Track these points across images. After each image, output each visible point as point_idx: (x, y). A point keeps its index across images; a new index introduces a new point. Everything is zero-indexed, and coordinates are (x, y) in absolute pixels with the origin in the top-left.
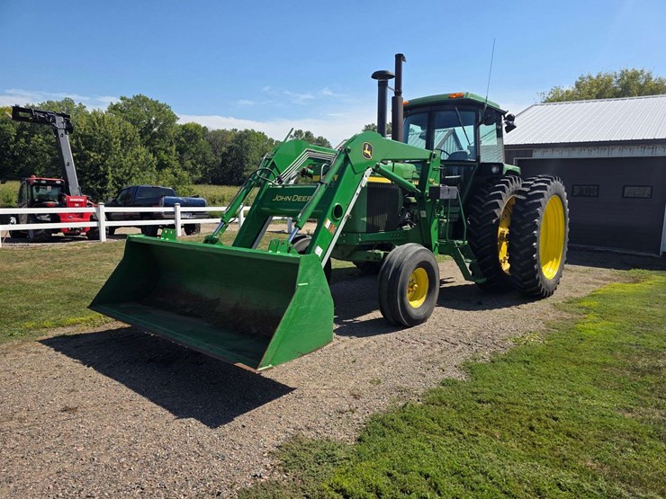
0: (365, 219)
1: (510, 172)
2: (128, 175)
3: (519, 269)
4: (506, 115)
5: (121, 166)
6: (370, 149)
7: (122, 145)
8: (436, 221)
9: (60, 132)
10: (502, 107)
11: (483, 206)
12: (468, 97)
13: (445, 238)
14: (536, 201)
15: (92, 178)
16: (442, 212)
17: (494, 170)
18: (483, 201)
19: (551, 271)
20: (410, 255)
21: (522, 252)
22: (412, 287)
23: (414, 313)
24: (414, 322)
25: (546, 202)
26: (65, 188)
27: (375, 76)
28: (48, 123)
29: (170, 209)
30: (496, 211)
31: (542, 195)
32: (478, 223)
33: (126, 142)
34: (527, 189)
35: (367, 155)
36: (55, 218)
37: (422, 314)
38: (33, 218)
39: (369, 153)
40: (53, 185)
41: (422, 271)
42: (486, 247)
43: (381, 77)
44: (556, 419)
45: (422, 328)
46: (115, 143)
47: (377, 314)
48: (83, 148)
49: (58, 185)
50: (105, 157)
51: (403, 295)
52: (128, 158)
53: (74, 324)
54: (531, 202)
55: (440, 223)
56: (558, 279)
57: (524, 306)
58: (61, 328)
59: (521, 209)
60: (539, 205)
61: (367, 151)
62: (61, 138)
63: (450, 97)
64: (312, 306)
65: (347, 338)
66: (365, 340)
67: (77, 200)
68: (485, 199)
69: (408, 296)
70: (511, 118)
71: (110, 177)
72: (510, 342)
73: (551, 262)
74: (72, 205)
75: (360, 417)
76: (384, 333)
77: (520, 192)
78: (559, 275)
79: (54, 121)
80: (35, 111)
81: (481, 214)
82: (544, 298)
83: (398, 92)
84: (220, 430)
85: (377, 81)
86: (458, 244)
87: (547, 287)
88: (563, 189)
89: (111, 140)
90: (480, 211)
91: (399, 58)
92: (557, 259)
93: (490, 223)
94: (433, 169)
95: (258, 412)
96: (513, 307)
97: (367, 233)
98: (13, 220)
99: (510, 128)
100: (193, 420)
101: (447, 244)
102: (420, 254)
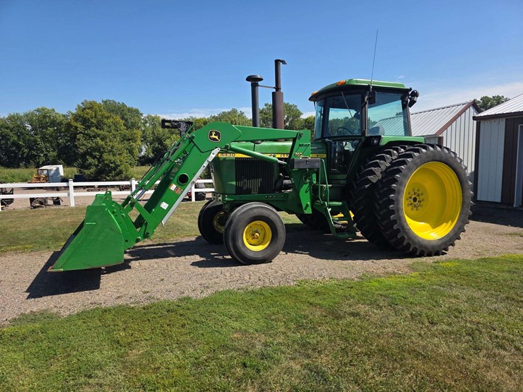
0: (234, 183)
4: (410, 92)
6: (217, 134)
8: (306, 186)
10: (407, 86)
11: (361, 173)
12: (350, 83)
17: (375, 142)
18: (363, 168)
22: (254, 235)
23: (251, 255)
25: (409, 169)
27: (249, 79)
30: (370, 177)
31: (405, 163)
32: (356, 188)
35: (215, 139)
39: (217, 137)
41: (262, 224)
43: (254, 81)
56: (451, 241)
59: (384, 175)
60: (399, 171)
61: (213, 136)
63: (337, 84)
70: (415, 94)
72: (295, 283)
73: (445, 224)
79: (181, 126)
81: (358, 180)
85: (250, 83)
90: (359, 178)
91: (279, 62)
92: (452, 222)
93: (363, 188)
94: (300, 145)
96: (369, 261)
97: (236, 194)
99: (412, 103)
101: (322, 204)
102: (255, 211)
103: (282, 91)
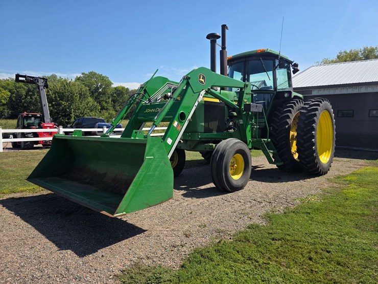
0: (203, 124)
1: (296, 97)
2: (83, 113)
3: (304, 156)
4: (293, 64)
5: (79, 109)
6: (203, 78)
7: (80, 97)
8: (249, 126)
9: (41, 88)
10: (290, 59)
11: (280, 118)
12: (268, 51)
13: (256, 138)
14: (313, 113)
15: (62, 116)
16: (253, 120)
17: (286, 95)
18: (280, 115)
19: (325, 158)
20: (230, 145)
21: (305, 145)
22: (233, 166)
23: (235, 183)
24: (235, 189)
25: (319, 114)
26: (42, 119)
27: (208, 37)
28: (35, 83)
29: (101, 130)
30: (288, 120)
31: (317, 109)
32: (277, 128)
33: (82, 96)
34: (307, 106)
35: (202, 82)
36: (36, 135)
37: (240, 184)
38: (24, 135)
39: (203, 80)
40: (36, 117)
41: (239, 157)
42: (282, 143)
43: (212, 37)
44: (328, 252)
45: (240, 193)
46: (76, 96)
47: (212, 185)
48: (58, 99)
49: (38, 117)
50: (71, 104)
51: (226, 171)
52: (83, 104)
53: (22, 191)
54: (310, 114)
55: (252, 129)
56: (330, 164)
57: (308, 180)
58: (13, 194)
59: (303, 118)
60: (315, 115)
61: (201, 80)
62: (41, 91)
63: (256, 52)
64: (157, 173)
65: (190, 199)
66: (201, 200)
67: (48, 125)
68: (280, 113)
69: (230, 172)
70: (296, 65)
71: (72, 115)
72: (298, 201)
73: (325, 153)
74: (46, 127)
75: (187, 250)
76: (215, 196)
77: (303, 108)
78: (331, 161)
79: (38, 82)
80: (28, 76)
81: (278, 123)
82: (321, 175)
83: (224, 47)
84: (86, 258)
85: (209, 40)
86: (264, 141)
87: (323, 168)
88: (331, 107)
89: (74, 95)
90: (278, 121)
91: (224, 27)
92: (329, 151)
93: (284, 128)
94: (247, 94)
95: (116, 247)
96: (301, 181)
97: (204, 132)
98: (11, 136)
99: (295, 71)
100: (69, 252)
101: (257, 141)
102: (238, 145)
103: (227, 49)
